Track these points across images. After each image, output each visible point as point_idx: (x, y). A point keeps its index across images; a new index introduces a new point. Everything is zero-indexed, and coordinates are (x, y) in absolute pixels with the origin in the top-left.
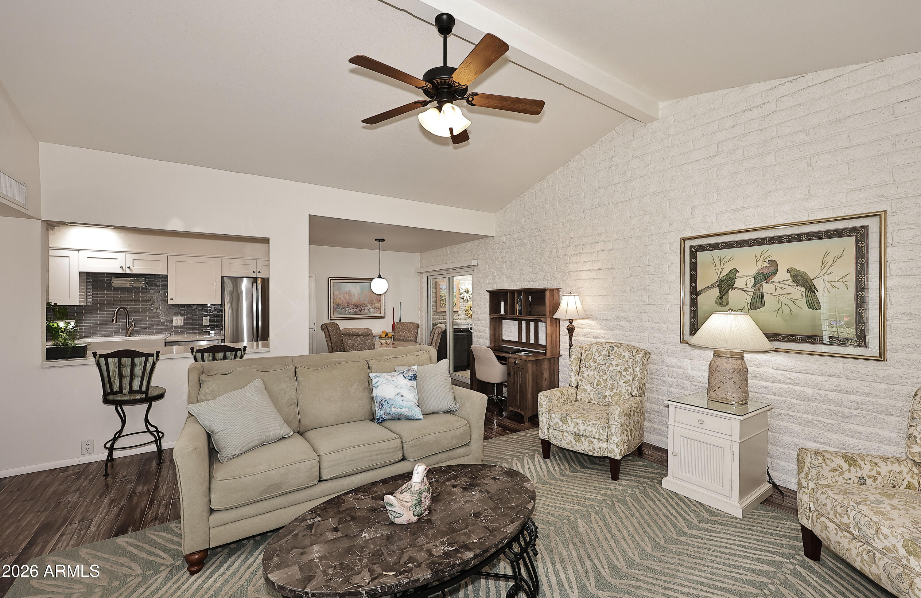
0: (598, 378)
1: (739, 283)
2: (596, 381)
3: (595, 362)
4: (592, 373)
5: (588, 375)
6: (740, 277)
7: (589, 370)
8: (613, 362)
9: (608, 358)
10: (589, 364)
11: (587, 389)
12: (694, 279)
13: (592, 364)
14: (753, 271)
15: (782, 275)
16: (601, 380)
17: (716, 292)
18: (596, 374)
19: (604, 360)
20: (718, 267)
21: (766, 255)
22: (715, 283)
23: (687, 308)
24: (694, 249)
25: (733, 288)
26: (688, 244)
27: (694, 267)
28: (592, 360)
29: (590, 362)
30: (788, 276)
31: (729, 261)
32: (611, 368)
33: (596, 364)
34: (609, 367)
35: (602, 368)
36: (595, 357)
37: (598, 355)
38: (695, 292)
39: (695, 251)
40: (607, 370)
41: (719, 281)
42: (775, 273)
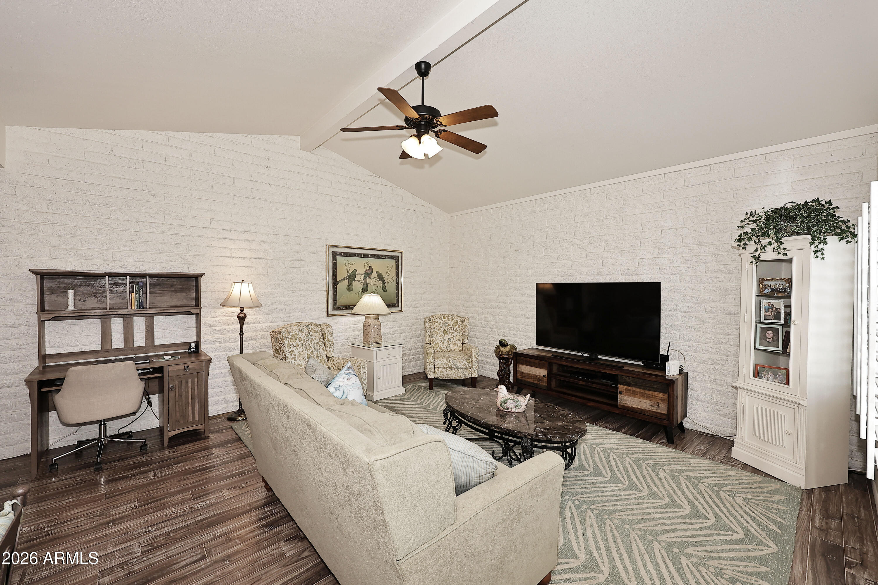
0: (307, 353)
1: (358, 277)
2: (306, 355)
3: (300, 340)
4: (301, 350)
5: (299, 353)
6: (358, 274)
7: (298, 348)
8: (313, 337)
9: (309, 334)
10: (296, 343)
11: (302, 364)
12: (335, 273)
13: (299, 343)
14: (363, 272)
15: (374, 275)
16: (309, 353)
17: (346, 282)
18: (304, 350)
19: (307, 337)
20: (348, 267)
21: (368, 263)
22: (346, 277)
23: (331, 293)
24: (335, 254)
25: (355, 280)
26: (331, 250)
27: (335, 266)
28: (298, 339)
29: (297, 341)
30: (376, 275)
31: (352, 264)
32: (313, 342)
33: (302, 342)
34: (311, 341)
35: (307, 343)
36: (300, 336)
37: (301, 334)
38: (335, 282)
39: (335, 255)
40: (310, 344)
41: (348, 276)
42: (371, 274)
